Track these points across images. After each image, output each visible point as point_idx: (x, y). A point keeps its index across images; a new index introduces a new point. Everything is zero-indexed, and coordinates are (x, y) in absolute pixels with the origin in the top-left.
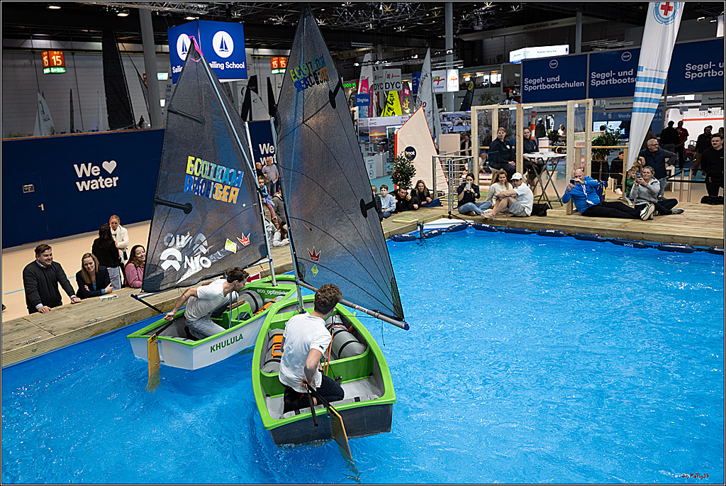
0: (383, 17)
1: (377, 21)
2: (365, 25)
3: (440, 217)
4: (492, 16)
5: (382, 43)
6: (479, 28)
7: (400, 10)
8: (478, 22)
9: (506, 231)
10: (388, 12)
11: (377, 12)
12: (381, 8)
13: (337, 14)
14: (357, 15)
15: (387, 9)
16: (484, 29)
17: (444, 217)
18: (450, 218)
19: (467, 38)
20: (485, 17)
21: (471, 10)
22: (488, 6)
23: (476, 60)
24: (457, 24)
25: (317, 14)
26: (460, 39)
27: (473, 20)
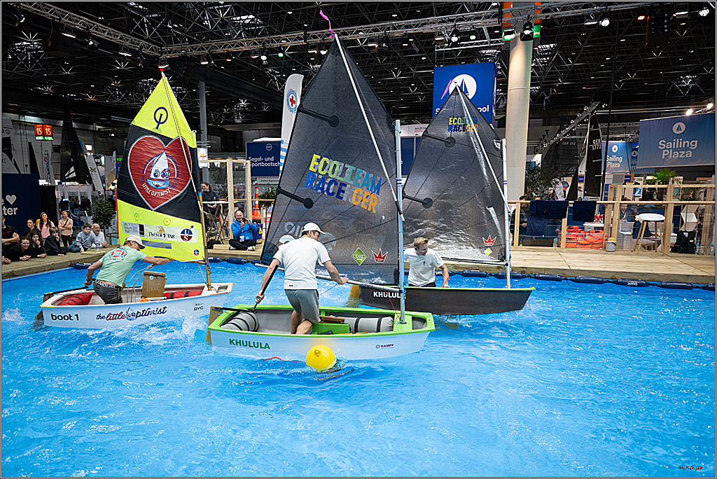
4: (249, 112)
6: (239, 121)
8: (238, 116)
16: (243, 123)
19: (229, 128)
20: (242, 112)
21: (231, 106)
22: (243, 103)
23: (238, 147)
24: (220, 116)
25: (86, 89)
26: (222, 128)
27: (233, 114)
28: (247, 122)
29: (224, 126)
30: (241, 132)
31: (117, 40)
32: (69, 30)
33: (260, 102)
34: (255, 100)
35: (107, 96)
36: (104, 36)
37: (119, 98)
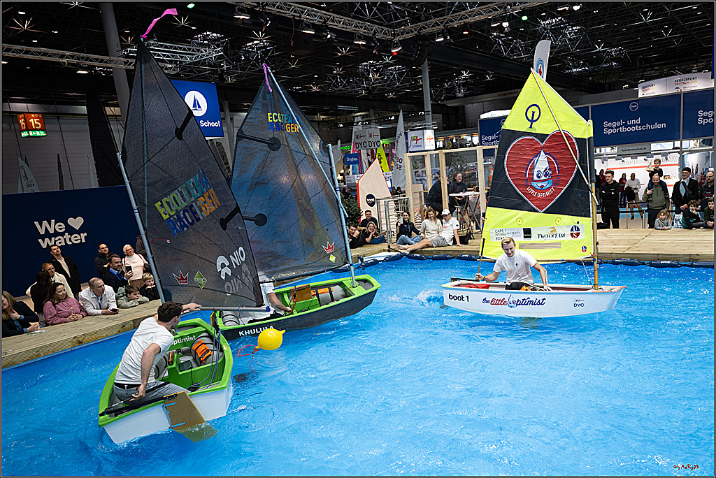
0: (373, 84)
1: (368, 88)
2: (357, 91)
3: (381, 251)
4: (471, 84)
5: (374, 108)
6: (460, 95)
7: (388, 78)
8: (459, 90)
9: (434, 259)
10: (377, 79)
11: (368, 79)
12: (371, 76)
13: (331, 80)
14: (348, 82)
15: (376, 76)
16: (465, 96)
17: (384, 251)
18: (389, 251)
19: (451, 104)
20: (464, 85)
21: (452, 78)
22: (465, 75)
23: (460, 123)
24: (441, 91)
25: (310, 80)
26: (444, 105)
27: (454, 87)
28: (470, 95)
29: (445, 102)
30: (464, 106)
31: (351, 29)
32: (308, 26)
33: (486, 71)
34: (478, 69)
35: (330, 85)
36: (340, 26)
37: (341, 85)
